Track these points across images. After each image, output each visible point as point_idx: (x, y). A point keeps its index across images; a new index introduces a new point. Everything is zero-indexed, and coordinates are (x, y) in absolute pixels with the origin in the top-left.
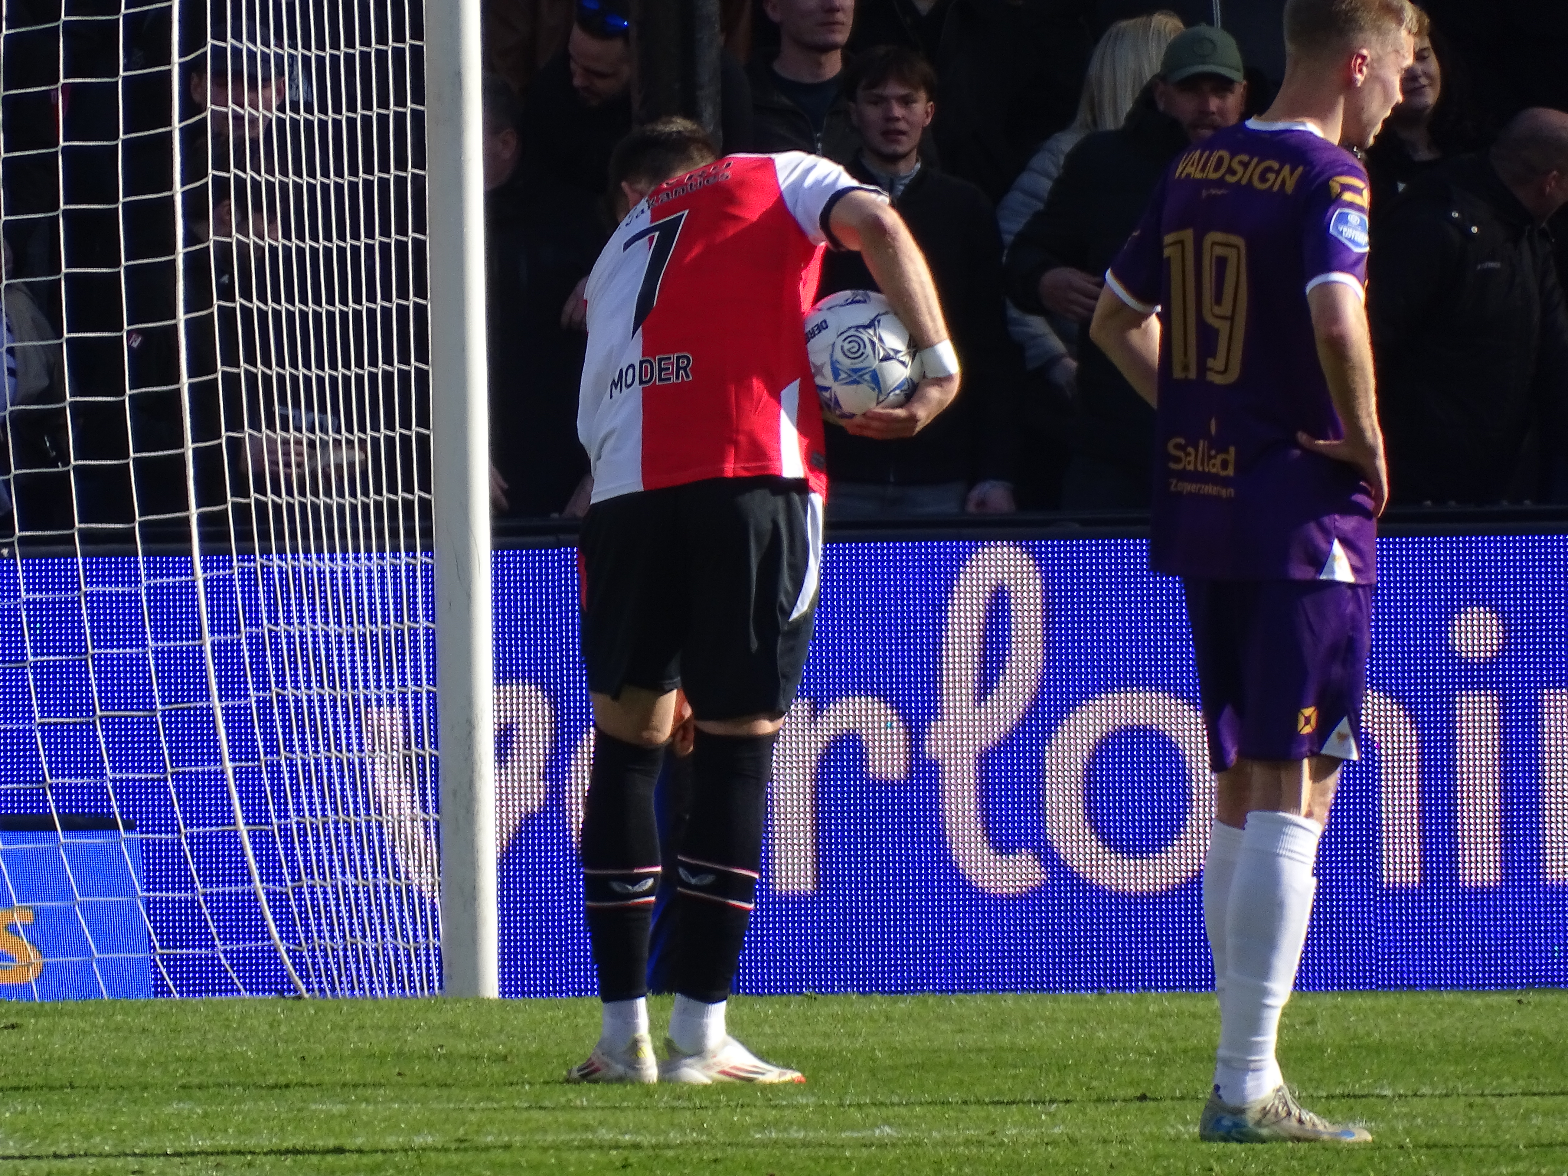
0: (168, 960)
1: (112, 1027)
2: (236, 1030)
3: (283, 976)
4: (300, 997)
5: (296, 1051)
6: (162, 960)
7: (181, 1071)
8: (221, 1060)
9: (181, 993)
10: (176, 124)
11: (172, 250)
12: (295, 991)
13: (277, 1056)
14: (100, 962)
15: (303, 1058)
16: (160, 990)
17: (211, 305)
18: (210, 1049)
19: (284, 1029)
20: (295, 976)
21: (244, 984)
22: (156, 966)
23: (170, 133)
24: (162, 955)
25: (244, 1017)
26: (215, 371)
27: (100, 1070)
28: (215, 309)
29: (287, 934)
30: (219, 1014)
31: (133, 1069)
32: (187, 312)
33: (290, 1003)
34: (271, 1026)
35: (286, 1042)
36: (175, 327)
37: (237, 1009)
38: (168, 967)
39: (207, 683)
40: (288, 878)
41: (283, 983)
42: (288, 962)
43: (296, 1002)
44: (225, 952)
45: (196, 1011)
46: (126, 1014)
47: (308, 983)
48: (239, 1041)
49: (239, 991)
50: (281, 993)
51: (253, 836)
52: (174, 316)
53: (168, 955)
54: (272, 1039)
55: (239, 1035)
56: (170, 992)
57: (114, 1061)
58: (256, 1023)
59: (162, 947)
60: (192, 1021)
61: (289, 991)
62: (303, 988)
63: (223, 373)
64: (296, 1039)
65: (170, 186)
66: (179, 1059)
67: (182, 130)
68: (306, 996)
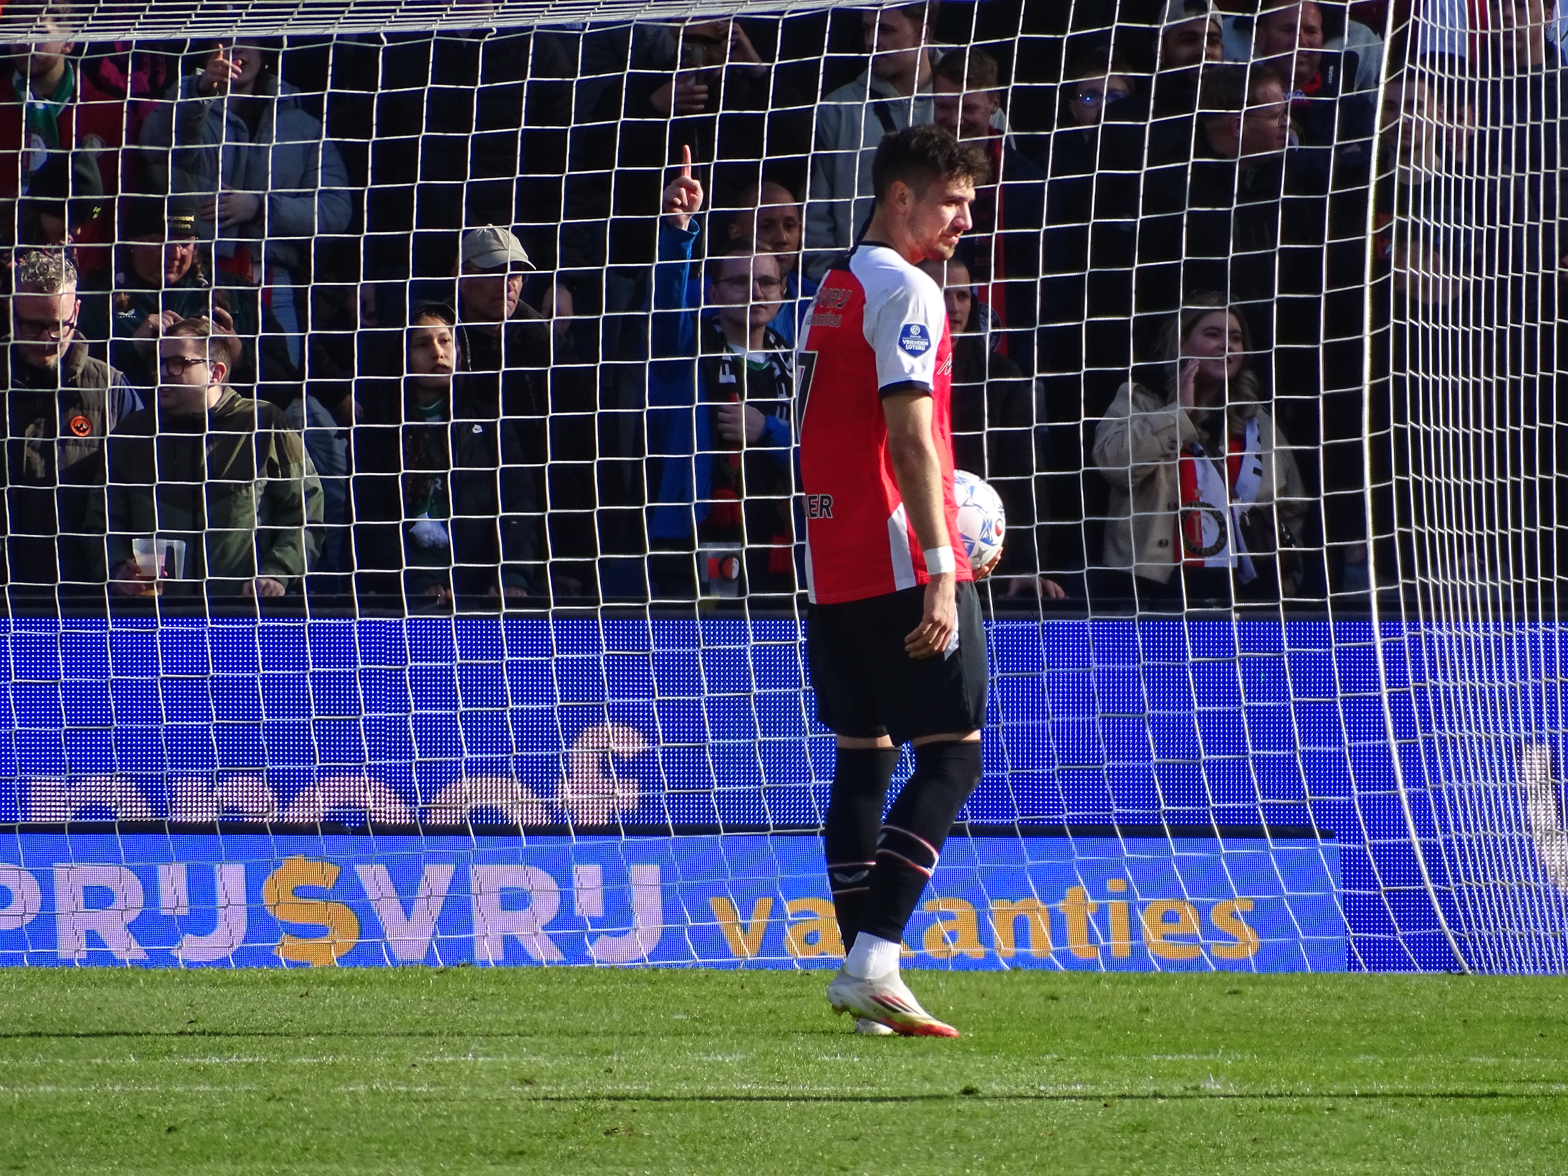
0: (1360, 941)
1: (1315, 994)
2: (1413, 997)
3: (1450, 957)
4: (1463, 974)
5: (1460, 1015)
6: (1355, 942)
7: (1368, 1030)
8: (1400, 1022)
9: (1369, 968)
10: (1368, 282)
11: (1360, 382)
12: (1460, 969)
13: (1445, 1019)
14: (1305, 943)
15: (1465, 1021)
16: (1353, 965)
17: (1388, 427)
18: (1391, 1013)
19: (1450, 997)
20: (1460, 957)
21: (1419, 963)
22: (1350, 947)
23: (1362, 289)
24: (1355, 937)
25: (1419, 987)
26: (1390, 479)
27: (1304, 1029)
28: (1392, 430)
29: (1453, 923)
30: (1399, 985)
31: (1330, 1028)
32: (1372, 430)
33: (1455, 978)
34: (1440, 995)
35: (1452, 1007)
36: (1360, 444)
37: (1414, 981)
38: (1359, 947)
39: (1384, 723)
40: (1451, 879)
41: (1450, 962)
42: (1455, 945)
43: (1461, 977)
44: (1403, 937)
45: (1381, 983)
46: (1325, 984)
47: (1470, 963)
48: (1415, 1007)
49: (1415, 969)
50: (1448, 969)
51: (1424, 845)
52: (1359, 434)
53: (1360, 937)
54: (1440, 1005)
55: (1414, 1001)
56: (1360, 968)
57: (1315, 1022)
58: (1428, 992)
59: (1354, 932)
60: (1376, 990)
61: (1455, 968)
62: (1466, 966)
63: (1397, 480)
64: (1461, 1006)
65: (1360, 330)
66: (1366, 1021)
67: (1372, 287)
68: (1469, 972)
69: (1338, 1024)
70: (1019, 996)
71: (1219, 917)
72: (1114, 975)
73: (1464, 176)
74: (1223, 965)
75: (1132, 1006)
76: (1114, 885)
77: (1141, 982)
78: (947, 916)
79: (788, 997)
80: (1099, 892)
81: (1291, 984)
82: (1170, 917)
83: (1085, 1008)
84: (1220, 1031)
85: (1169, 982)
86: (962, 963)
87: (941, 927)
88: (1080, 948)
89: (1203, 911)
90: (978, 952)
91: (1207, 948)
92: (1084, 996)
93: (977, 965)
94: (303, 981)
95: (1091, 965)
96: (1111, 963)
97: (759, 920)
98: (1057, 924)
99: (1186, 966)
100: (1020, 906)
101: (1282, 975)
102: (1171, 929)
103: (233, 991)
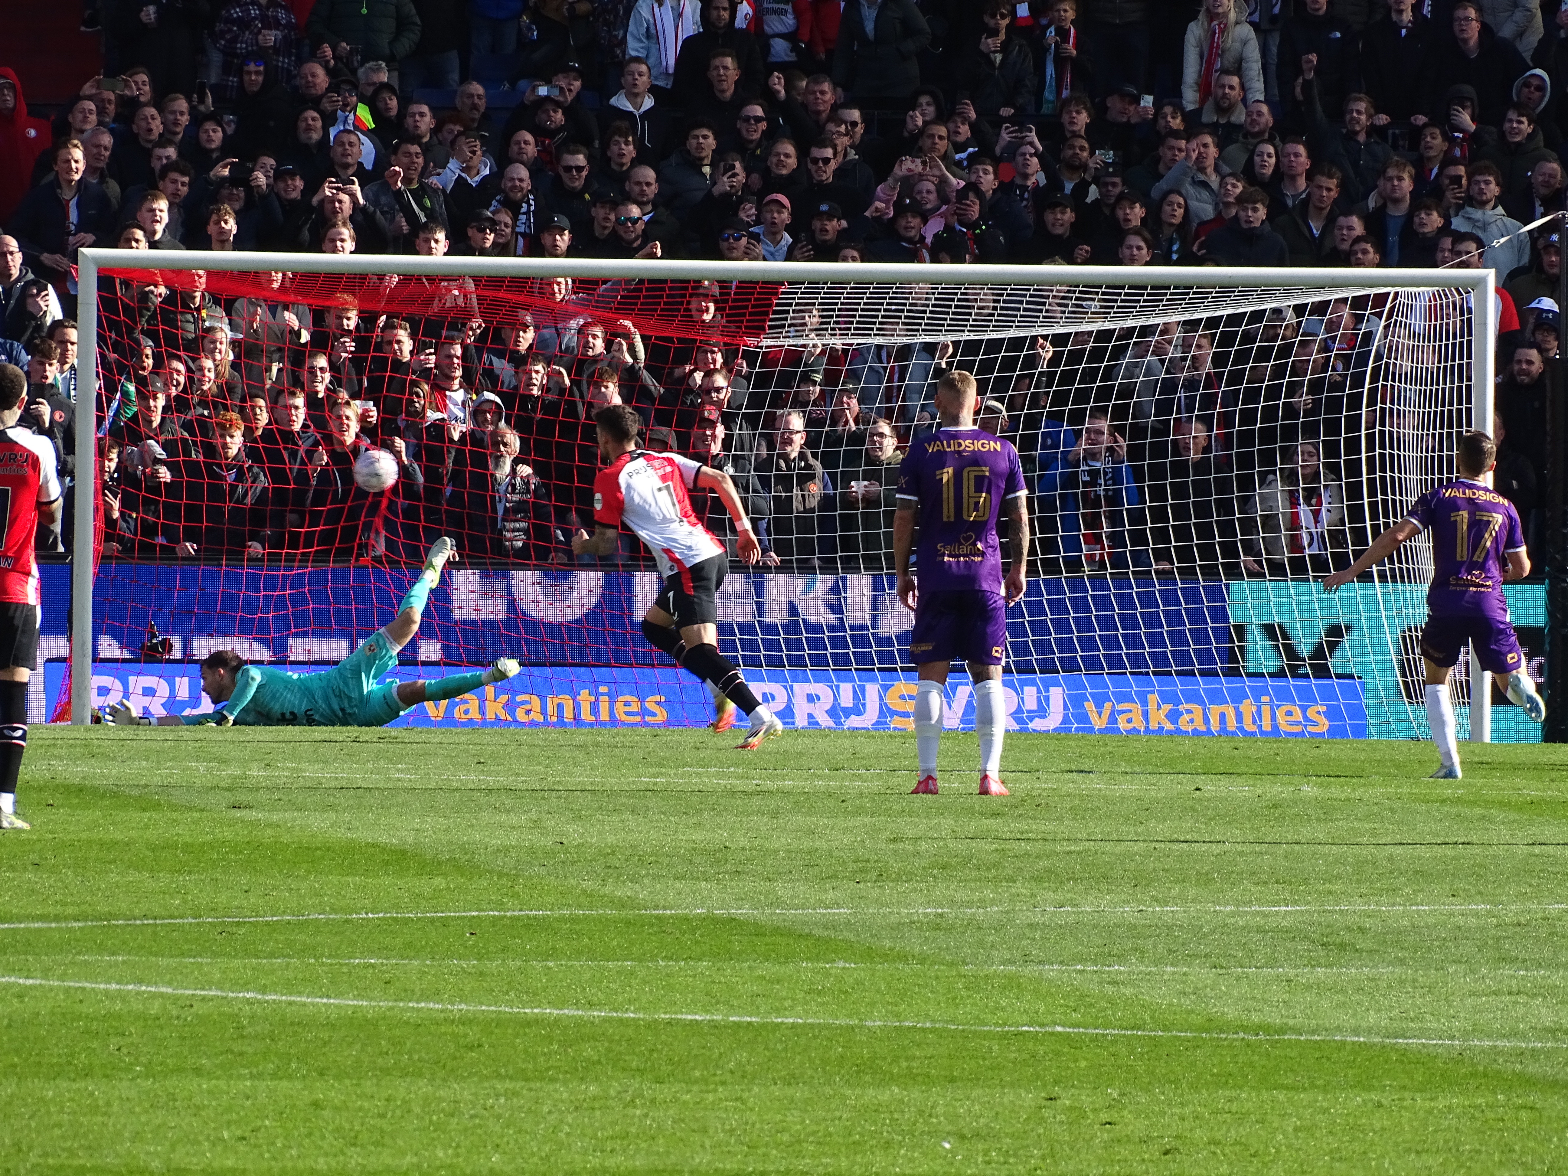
69: (1363, 762)
70: (1221, 747)
71: (1310, 713)
72: (1264, 739)
73: (1420, 365)
74: (1313, 735)
75: (1272, 753)
76: (1265, 699)
77: (1275, 742)
78: (1189, 711)
79: (1118, 746)
80: (1257, 699)
81: (1342, 744)
82: (1289, 713)
83: (1250, 753)
84: (1311, 764)
85: (1288, 742)
86: (1196, 732)
87: (1187, 717)
88: (1250, 727)
89: (1304, 709)
90: (1204, 729)
91: (1305, 726)
92: (1250, 748)
93: (1203, 733)
94: (903, 737)
95: (1253, 734)
96: (1262, 733)
97: (1106, 713)
98: (1239, 716)
99: (1296, 735)
100: (1222, 708)
101: (1338, 740)
102: (1289, 718)
103: (872, 740)
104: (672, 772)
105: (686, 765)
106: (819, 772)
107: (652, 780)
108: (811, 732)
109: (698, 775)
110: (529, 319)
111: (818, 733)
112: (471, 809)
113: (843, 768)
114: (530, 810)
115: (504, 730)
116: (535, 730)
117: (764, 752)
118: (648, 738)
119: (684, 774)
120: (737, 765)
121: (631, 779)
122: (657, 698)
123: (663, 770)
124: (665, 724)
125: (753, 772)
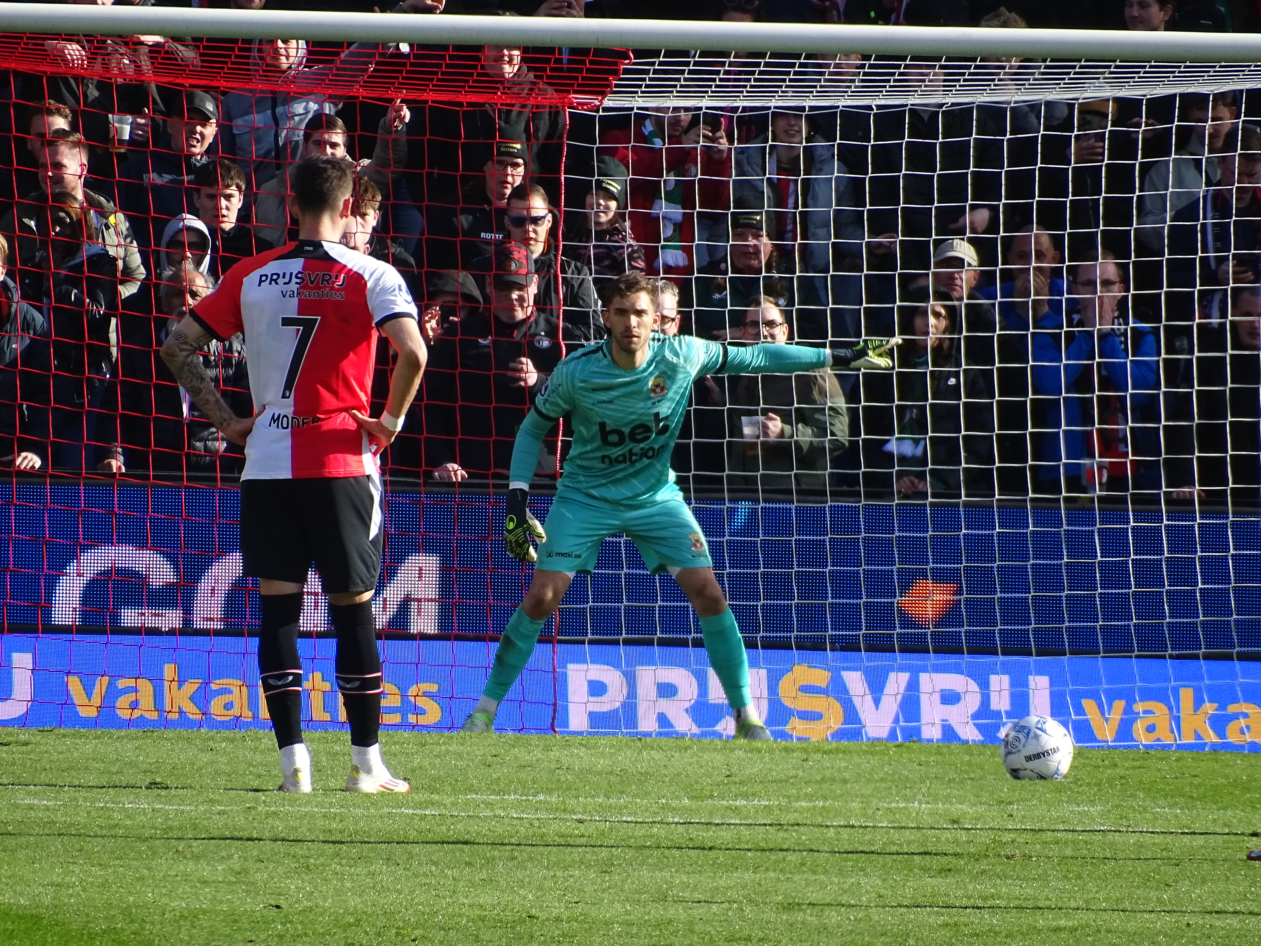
78: (1243, 715)
79: (1135, 768)
94: (805, 750)
103: (756, 756)
104: (448, 801)
105: (471, 789)
106: (674, 803)
107: (418, 812)
108: (663, 741)
109: (488, 805)
110: (210, 107)
111: (671, 742)
112: (140, 853)
113: (711, 797)
114: (230, 857)
115: (192, 733)
116: (238, 734)
117: (590, 771)
118: (411, 748)
119: (467, 803)
120: (549, 791)
121: (386, 810)
122: (425, 687)
123: (435, 797)
124: (438, 727)
125: (573, 802)
